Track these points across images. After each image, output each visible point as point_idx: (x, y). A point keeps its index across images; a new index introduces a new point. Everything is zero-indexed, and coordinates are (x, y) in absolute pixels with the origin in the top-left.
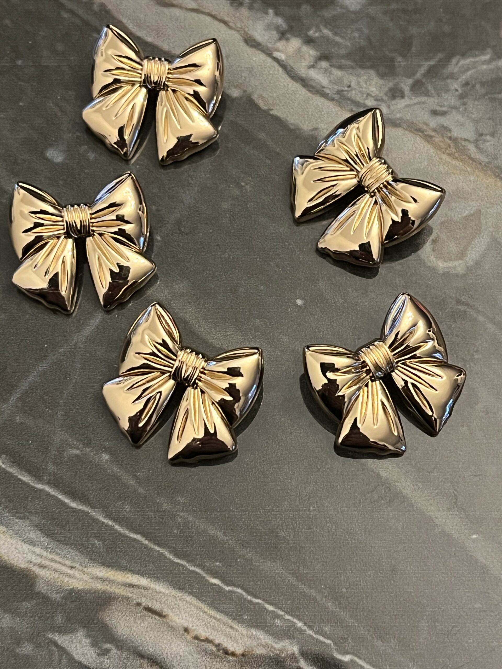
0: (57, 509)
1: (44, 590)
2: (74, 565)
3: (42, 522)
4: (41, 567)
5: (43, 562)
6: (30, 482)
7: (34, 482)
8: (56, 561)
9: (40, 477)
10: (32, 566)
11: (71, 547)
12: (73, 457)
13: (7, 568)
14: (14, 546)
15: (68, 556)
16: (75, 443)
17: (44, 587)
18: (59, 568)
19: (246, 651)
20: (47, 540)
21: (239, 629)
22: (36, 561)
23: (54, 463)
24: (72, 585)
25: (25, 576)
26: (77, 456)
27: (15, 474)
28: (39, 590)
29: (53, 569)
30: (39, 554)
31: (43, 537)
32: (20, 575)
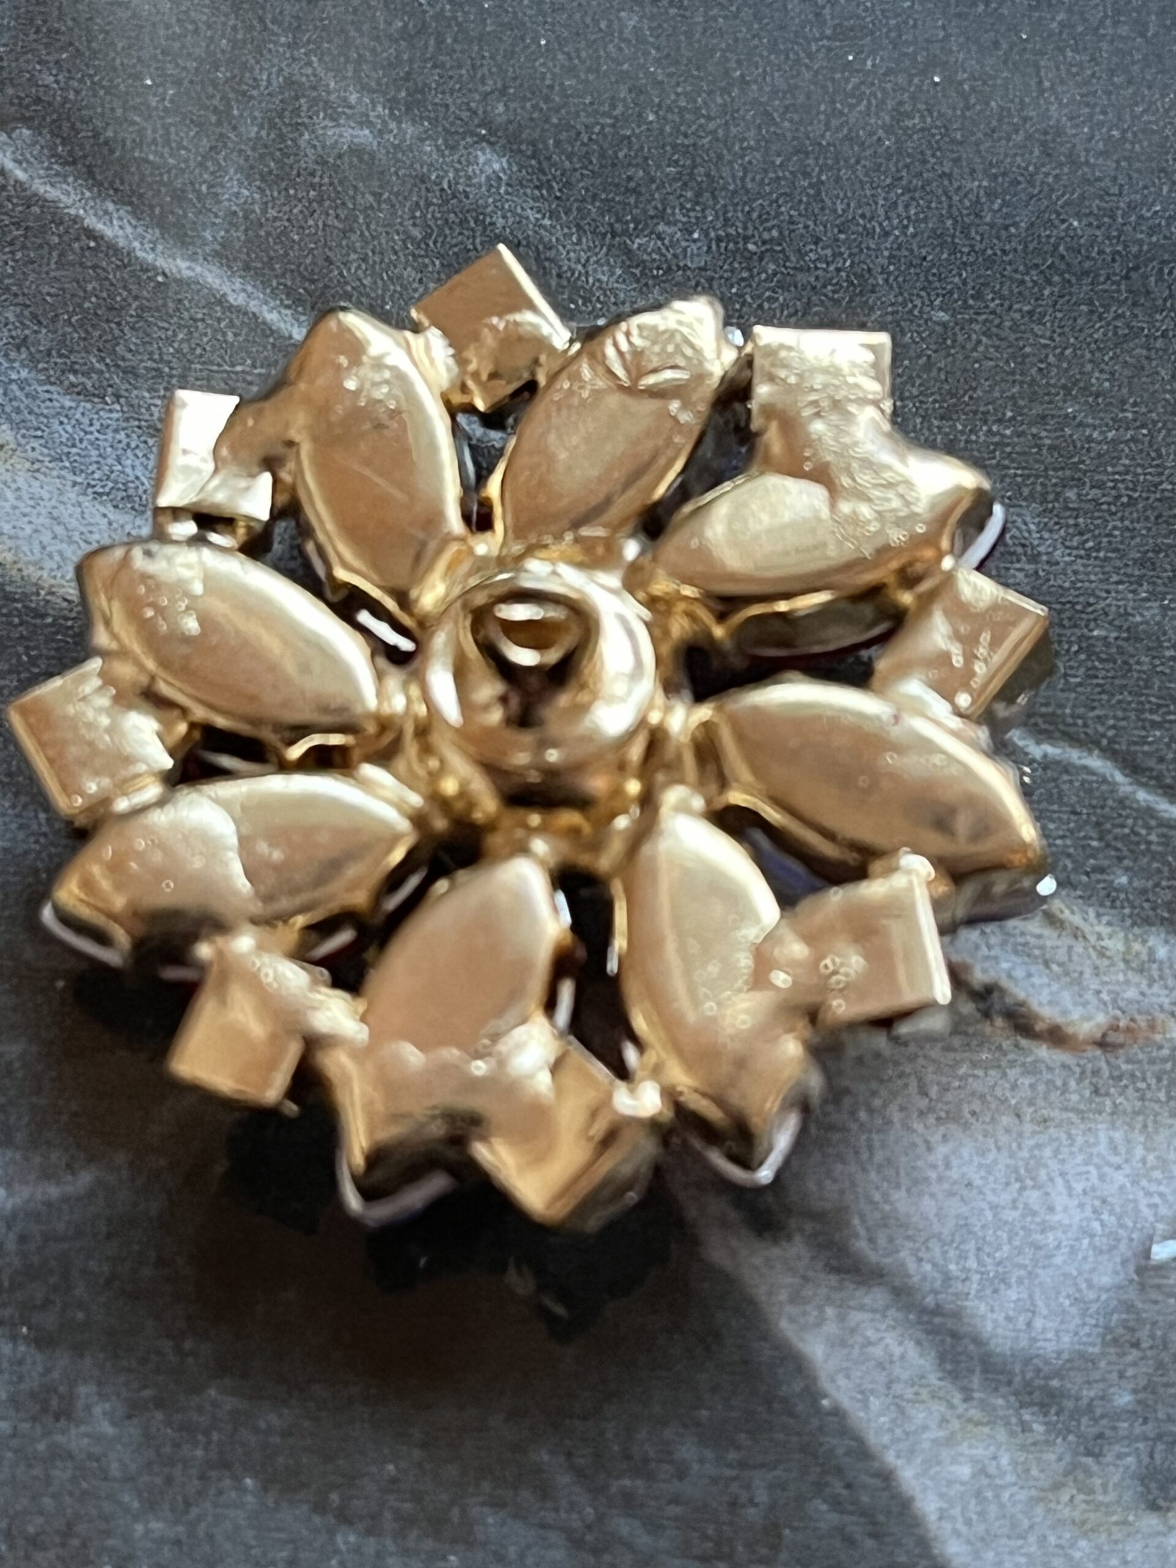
6: (136, 244)
7: (153, 249)
12: (340, 156)
19: (1115, 1028)
21: (1087, 929)
27: (73, 211)
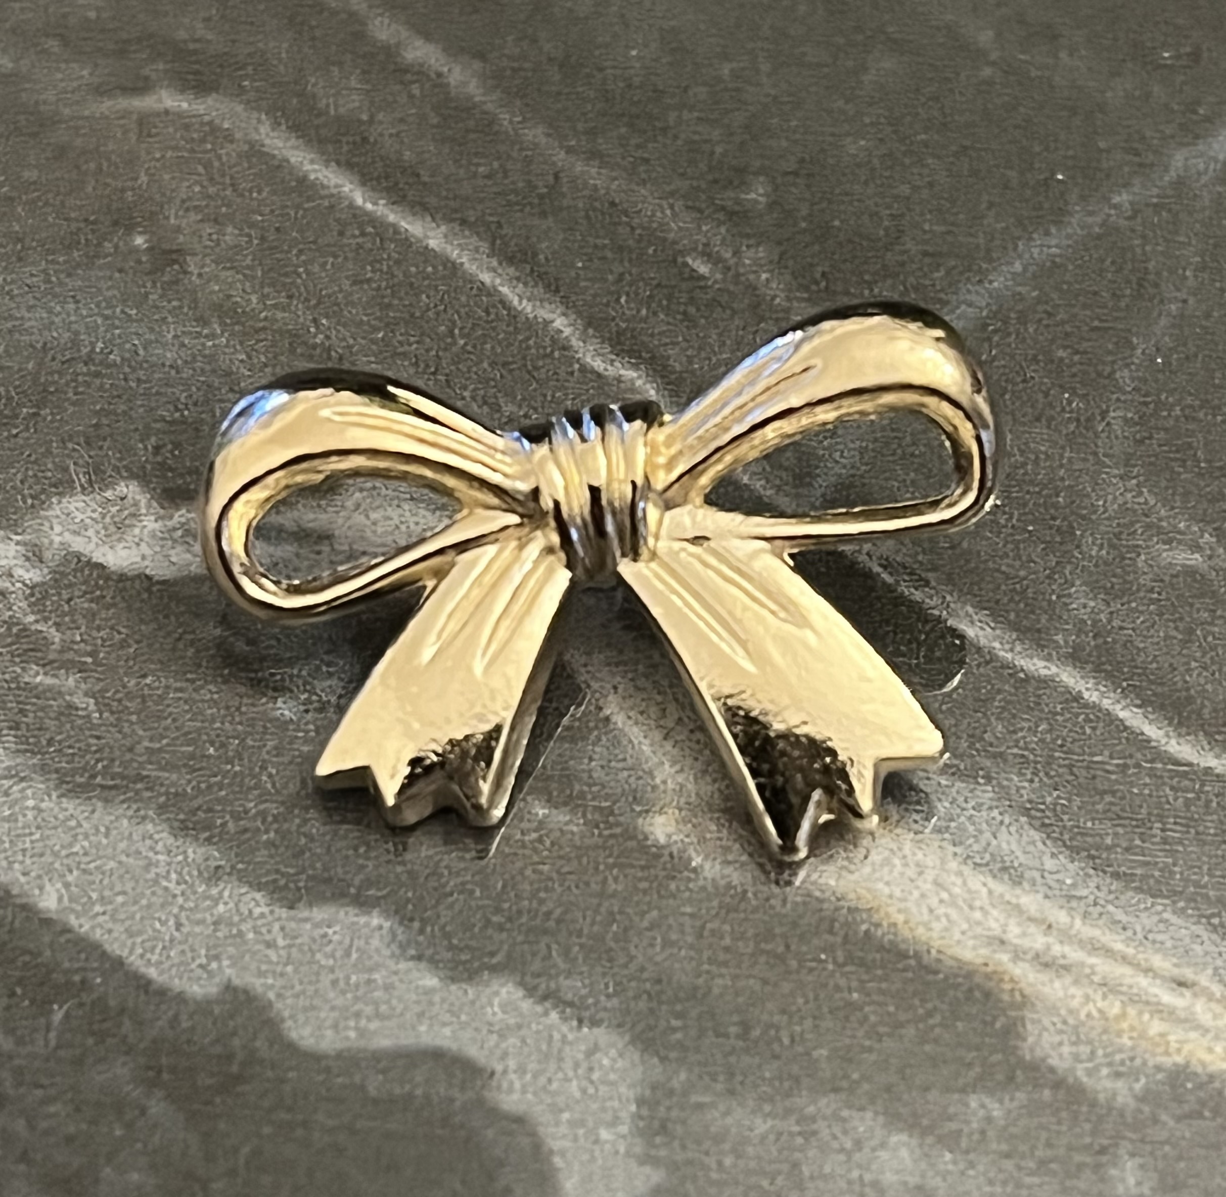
0: (1111, 757)
1: (1061, 1056)
2: (1188, 973)
3: (1049, 800)
4: (1046, 965)
5: (1057, 949)
8: (1109, 953)
9: (1039, 631)
10: (1005, 958)
11: (1174, 902)
13: (904, 955)
14: (930, 875)
15: (1160, 937)
16: (1182, 525)
17: (1061, 1044)
18: (1128, 981)
20: (1070, 866)
22: (1026, 943)
23: (1094, 588)
24: (1179, 1051)
25: (977, 994)
26: (1190, 572)
28: (1039, 1053)
29: (1096, 979)
30: (1038, 915)
31: (1053, 855)
32: (957, 986)
